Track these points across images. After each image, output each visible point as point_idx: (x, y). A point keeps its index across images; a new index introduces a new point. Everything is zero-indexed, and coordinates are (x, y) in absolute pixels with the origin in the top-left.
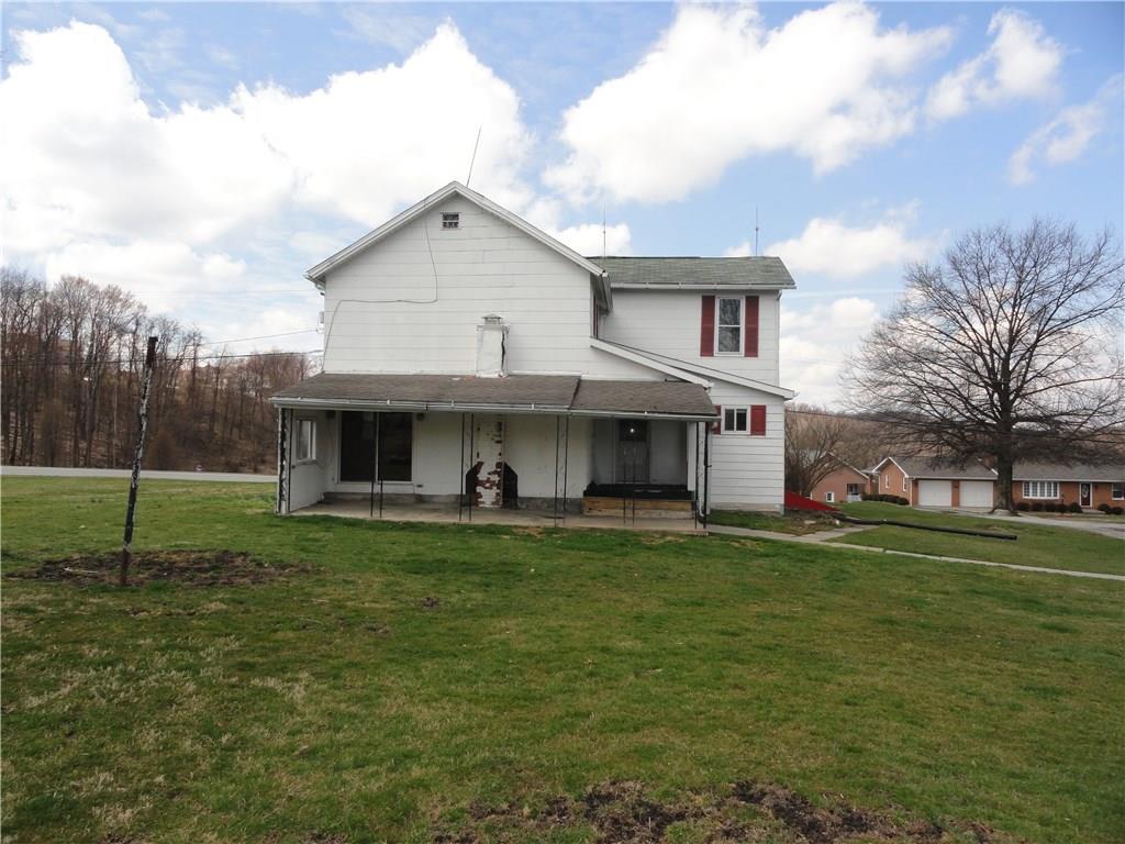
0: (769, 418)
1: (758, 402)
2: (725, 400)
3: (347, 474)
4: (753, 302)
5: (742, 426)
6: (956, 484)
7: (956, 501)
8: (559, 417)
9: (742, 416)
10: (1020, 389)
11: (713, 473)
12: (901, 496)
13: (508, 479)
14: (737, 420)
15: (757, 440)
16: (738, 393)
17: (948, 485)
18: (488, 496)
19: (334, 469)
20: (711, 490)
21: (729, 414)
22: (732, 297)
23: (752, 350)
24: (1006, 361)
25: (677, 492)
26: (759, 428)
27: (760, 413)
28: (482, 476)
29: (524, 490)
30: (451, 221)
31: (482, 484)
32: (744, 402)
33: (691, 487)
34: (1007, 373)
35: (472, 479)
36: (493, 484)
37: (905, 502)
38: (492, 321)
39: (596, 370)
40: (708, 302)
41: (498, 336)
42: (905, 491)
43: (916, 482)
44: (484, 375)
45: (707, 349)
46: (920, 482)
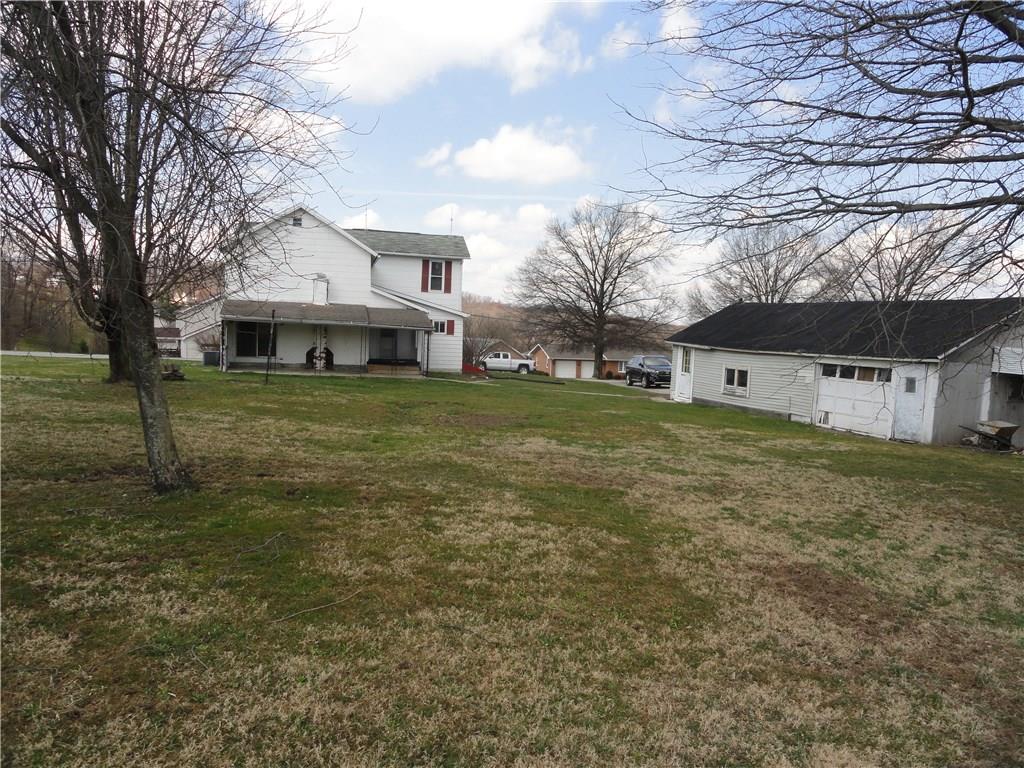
0: (455, 326)
1: (451, 318)
2: (435, 317)
3: (240, 353)
4: (449, 264)
5: (442, 330)
6: (579, 363)
7: (579, 374)
8: (362, 327)
9: (443, 325)
10: (608, 304)
11: (431, 354)
12: (545, 371)
13: (329, 356)
14: (440, 327)
15: (450, 337)
16: (440, 314)
17: (574, 364)
18: (320, 364)
19: (233, 350)
20: (430, 362)
21: (436, 324)
22: (439, 261)
23: (448, 290)
24: (602, 285)
25: (413, 363)
26: (451, 331)
27: (451, 324)
28: (317, 354)
29: (337, 361)
30: (297, 222)
31: (316, 358)
32: (443, 318)
33: (419, 360)
34: (603, 293)
35: (310, 355)
36: (322, 358)
37: (547, 375)
38: (321, 277)
39: (373, 303)
40: (426, 262)
41: (324, 285)
42: (547, 368)
43: (554, 362)
44: (317, 304)
45: (424, 288)
46: (557, 362)
